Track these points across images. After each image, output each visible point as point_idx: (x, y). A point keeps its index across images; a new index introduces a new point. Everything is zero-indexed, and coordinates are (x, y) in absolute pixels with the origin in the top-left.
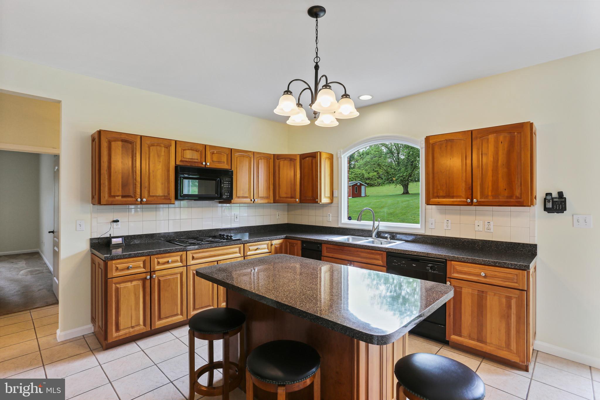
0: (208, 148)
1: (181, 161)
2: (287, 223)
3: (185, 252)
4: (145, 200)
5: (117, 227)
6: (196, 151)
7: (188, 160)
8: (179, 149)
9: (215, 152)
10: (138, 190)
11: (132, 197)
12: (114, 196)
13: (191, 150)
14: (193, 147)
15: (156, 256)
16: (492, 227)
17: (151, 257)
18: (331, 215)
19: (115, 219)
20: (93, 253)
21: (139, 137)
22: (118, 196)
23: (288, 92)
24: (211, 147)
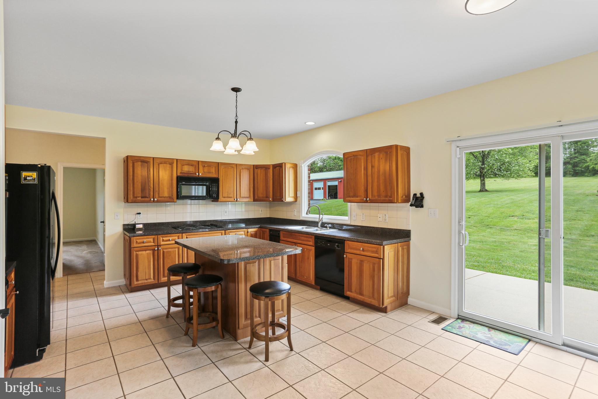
0: (200, 164)
1: (181, 173)
2: (269, 217)
3: (181, 234)
4: (156, 199)
5: (140, 217)
6: (192, 166)
7: (185, 172)
8: (179, 165)
9: (206, 166)
10: (152, 193)
11: (148, 198)
12: (136, 197)
13: (188, 165)
14: (189, 163)
15: (162, 236)
16: (387, 218)
17: (158, 236)
18: (296, 210)
19: (138, 212)
20: (124, 234)
21: (152, 158)
22: (139, 197)
23: (218, 139)
24: (202, 162)
